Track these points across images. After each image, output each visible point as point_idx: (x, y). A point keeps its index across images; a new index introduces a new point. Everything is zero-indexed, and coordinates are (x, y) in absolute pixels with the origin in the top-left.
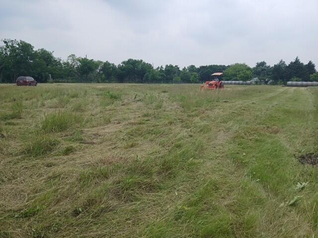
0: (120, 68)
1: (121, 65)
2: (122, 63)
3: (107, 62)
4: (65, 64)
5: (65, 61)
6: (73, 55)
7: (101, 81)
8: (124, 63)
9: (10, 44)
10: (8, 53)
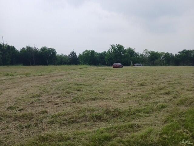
0: (177, 56)
1: (178, 54)
2: (178, 53)
3: (167, 52)
4: (141, 55)
5: (141, 54)
6: (146, 50)
7: (163, 65)
8: (180, 52)
9: (114, 47)
10: (112, 51)
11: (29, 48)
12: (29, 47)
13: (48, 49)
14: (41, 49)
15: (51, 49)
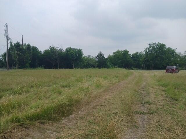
5: (184, 55)
9: (152, 45)
11: (52, 49)
13: (74, 49)
14: (66, 50)
15: (77, 50)
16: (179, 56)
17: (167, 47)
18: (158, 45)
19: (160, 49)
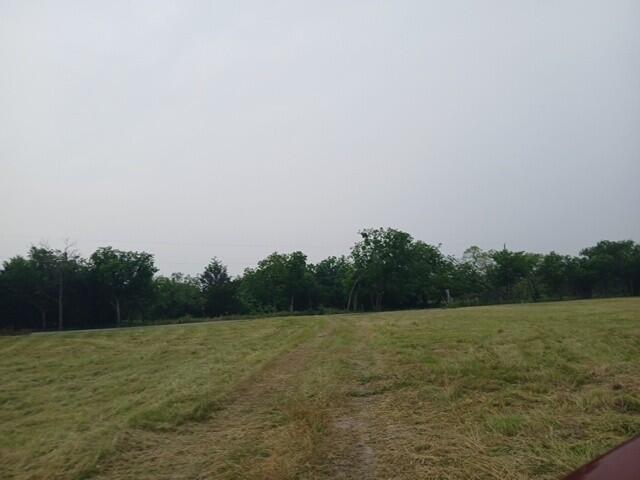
2: (581, 254)
3: (552, 253)
4: (460, 266)
5: (461, 261)
6: (475, 248)
8: (585, 252)
9: (371, 237)
11: (40, 255)
12: (43, 251)
13: (123, 255)
14: (95, 256)
15: (135, 255)
16: (450, 266)
17: (414, 241)
18: (388, 236)
19: (394, 246)
